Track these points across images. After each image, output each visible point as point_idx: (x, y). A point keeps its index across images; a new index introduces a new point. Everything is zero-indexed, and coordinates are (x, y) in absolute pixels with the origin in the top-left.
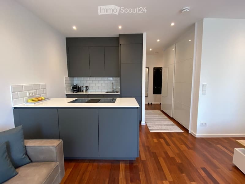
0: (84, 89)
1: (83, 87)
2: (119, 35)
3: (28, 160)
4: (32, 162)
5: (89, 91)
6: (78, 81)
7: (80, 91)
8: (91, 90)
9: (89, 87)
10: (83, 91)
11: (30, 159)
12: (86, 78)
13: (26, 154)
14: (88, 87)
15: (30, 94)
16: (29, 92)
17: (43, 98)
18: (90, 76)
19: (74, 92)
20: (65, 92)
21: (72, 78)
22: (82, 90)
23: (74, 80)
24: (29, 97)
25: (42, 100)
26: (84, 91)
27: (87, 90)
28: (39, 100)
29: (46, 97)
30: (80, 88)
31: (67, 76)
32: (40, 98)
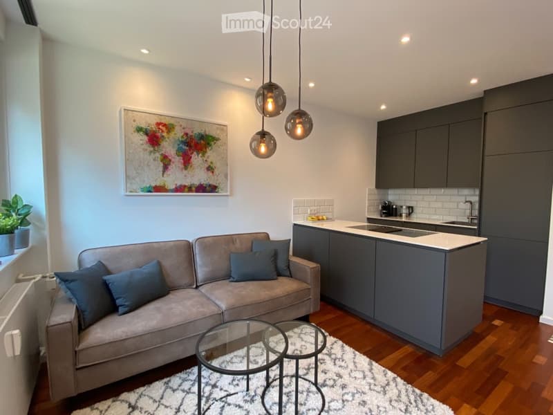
0: (404, 211)
1: (402, 207)
2: (483, 93)
3: (288, 274)
4: (291, 277)
5: (414, 215)
6: (394, 196)
7: (396, 216)
8: (419, 216)
9: (415, 209)
10: (401, 216)
11: (290, 273)
12: (409, 191)
13: (289, 268)
14: (412, 207)
15: (311, 211)
16: (312, 208)
17: (325, 217)
18: (415, 186)
19: (381, 216)
20: (366, 213)
21: (382, 191)
22: (398, 213)
23: (388, 194)
24: (310, 214)
25: (323, 219)
26: (404, 215)
27: (409, 215)
28: (319, 220)
29: (330, 217)
30: (396, 209)
31: (374, 186)
32: (321, 218)
